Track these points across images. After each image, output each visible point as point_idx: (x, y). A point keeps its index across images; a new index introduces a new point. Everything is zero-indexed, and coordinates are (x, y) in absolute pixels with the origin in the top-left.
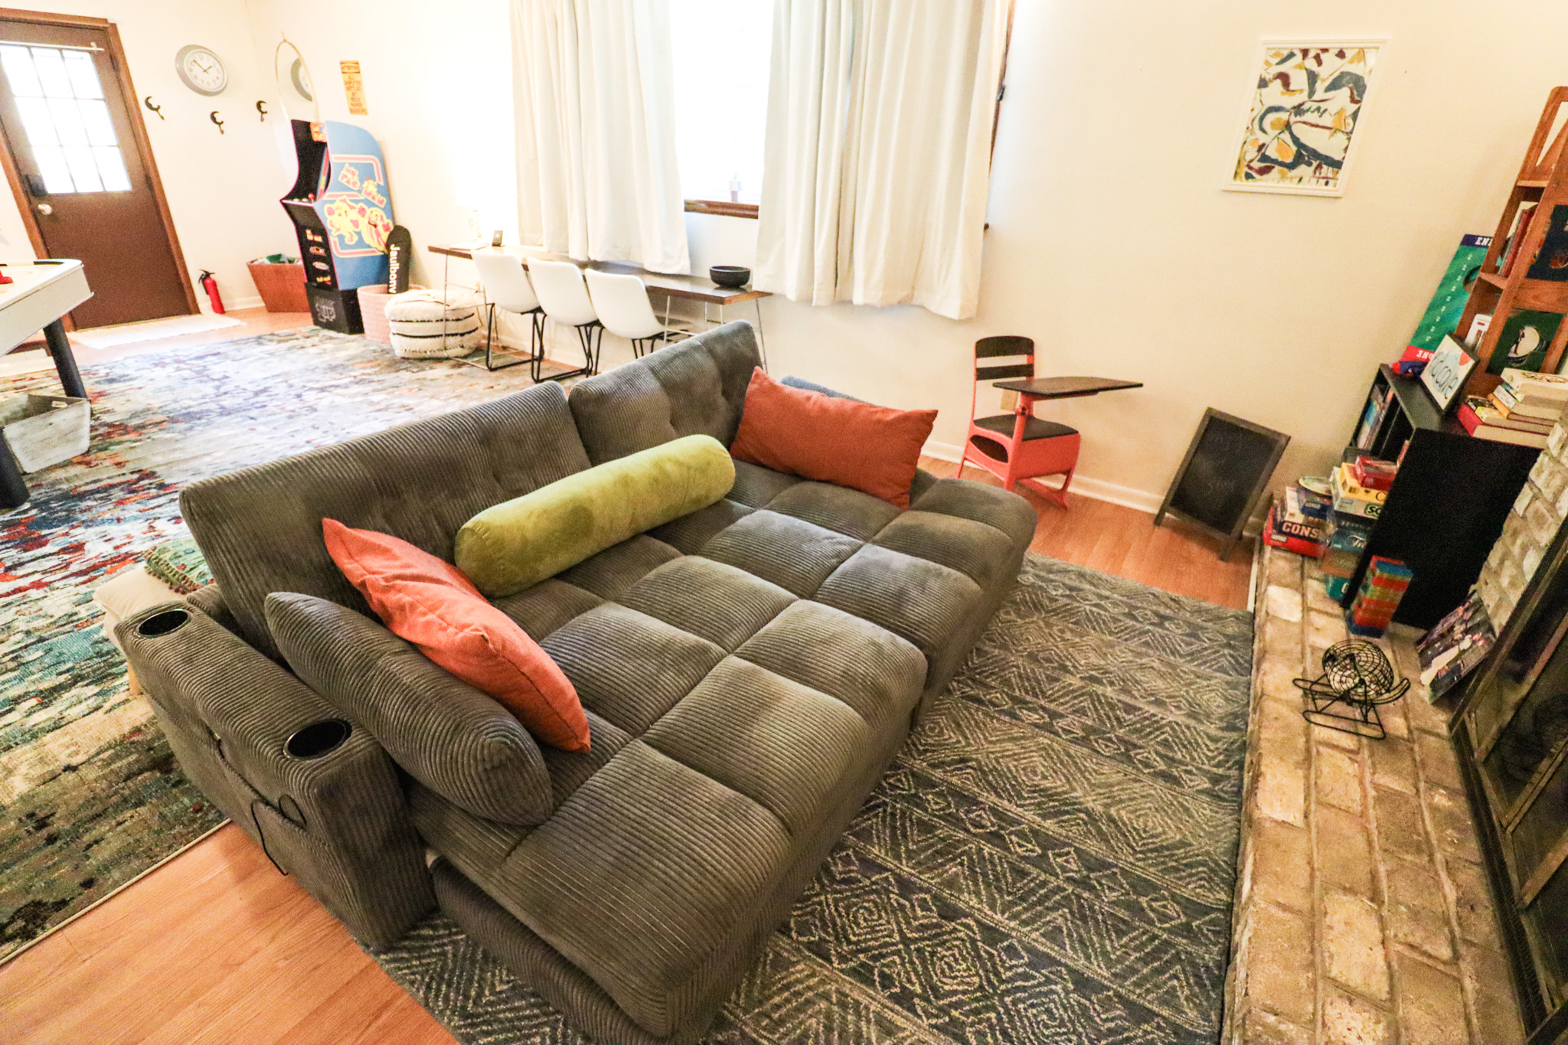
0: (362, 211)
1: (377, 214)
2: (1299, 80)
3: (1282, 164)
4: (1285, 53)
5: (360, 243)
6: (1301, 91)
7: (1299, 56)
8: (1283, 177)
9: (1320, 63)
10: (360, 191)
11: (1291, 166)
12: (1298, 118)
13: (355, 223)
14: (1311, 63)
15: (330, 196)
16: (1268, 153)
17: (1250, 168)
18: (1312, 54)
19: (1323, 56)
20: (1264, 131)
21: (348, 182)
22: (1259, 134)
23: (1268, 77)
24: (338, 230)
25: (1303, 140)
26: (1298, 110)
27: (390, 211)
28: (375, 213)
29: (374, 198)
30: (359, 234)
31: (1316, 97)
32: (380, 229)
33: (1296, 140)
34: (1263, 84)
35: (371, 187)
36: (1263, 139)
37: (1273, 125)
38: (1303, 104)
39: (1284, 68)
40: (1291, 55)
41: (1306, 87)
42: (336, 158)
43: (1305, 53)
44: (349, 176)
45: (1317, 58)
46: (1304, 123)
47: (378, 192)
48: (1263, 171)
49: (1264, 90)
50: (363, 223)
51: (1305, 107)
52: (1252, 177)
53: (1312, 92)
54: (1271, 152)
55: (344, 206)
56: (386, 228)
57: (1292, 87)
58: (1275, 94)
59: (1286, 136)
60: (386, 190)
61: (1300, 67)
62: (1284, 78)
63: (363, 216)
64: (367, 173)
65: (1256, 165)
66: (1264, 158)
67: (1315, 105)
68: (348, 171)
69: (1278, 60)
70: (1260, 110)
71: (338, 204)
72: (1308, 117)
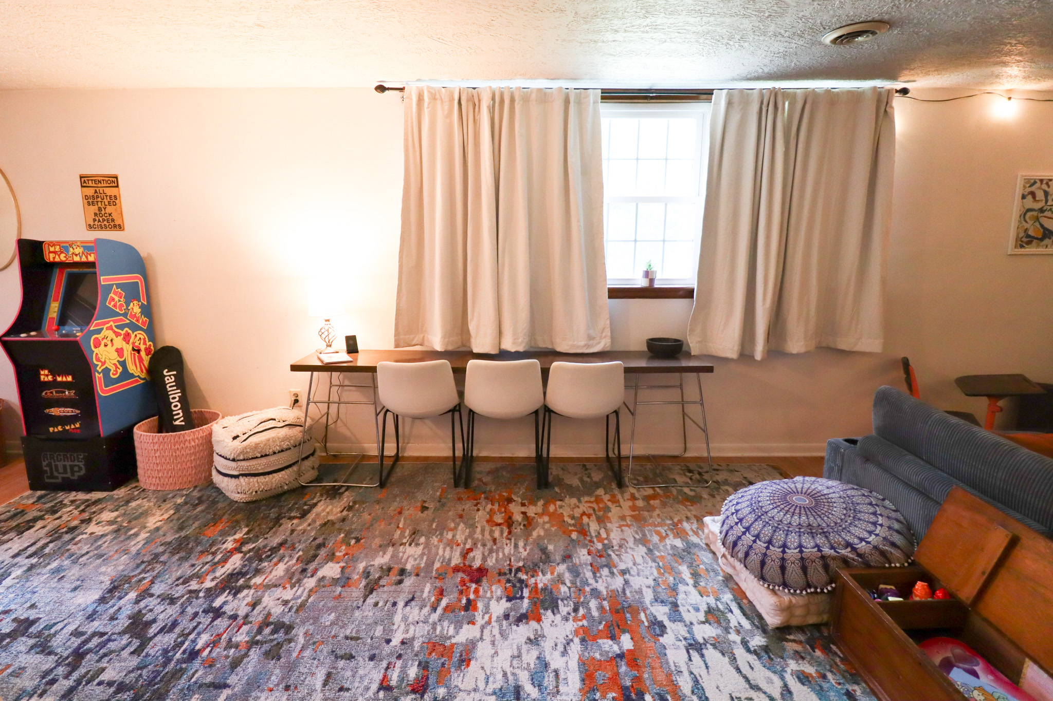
0: (127, 338)
1: (139, 337)
2: (1040, 195)
3: (1037, 239)
4: (1032, 181)
5: (126, 375)
6: (1042, 200)
7: (1039, 182)
8: (1038, 246)
9: (1049, 186)
10: (125, 315)
11: (1042, 239)
12: (1042, 215)
13: (120, 352)
14: (1044, 187)
15: (97, 325)
16: (1029, 233)
17: (1022, 241)
18: (1045, 182)
19: (1050, 183)
20: (1026, 221)
21: (115, 306)
22: (1024, 223)
23: (1026, 193)
24: (103, 363)
25: (1046, 226)
26: (1042, 210)
27: (151, 332)
28: (139, 336)
29: (138, 321)
30: (123, 364)
31: (1048, 204)
32: (143, 353)
33: (1042, 226)
34: (1024, 197)
35: (135, 308)
36: (1026, 226)
37: (1030, 218)
38: (1043, 207)
39: (1033, 189)
40: (1035, 183)
41: (1043, 198)
42: (105, 280)
43: (1041, 181)
44: (117, 299)
45: (1047, 184)
46: (1045, 217)
47: (142, 313)
48: (1029, 243)
49: (1024, 200)
50: (127, 349)
51: (1045, 208)
52: (1024, 247)
53: (1047, 201)
54: (1031, 233)
55: (110, 334)
56: (148, 351)
57: (1037, 199)
58: (1029, 203)
59: (1037, 224)
60: (148, 310)
61: (1040, 188)
62: (1033, 194)
63: (128, 343)
64: (131, 293)
65: (1025, 240)
66: (1028, 236)
67: (1049, 208)
68: (115, 293)
69: (1029, 185)
70: (1024, 210)
71: (105, 333)
72: (1046, 214)
